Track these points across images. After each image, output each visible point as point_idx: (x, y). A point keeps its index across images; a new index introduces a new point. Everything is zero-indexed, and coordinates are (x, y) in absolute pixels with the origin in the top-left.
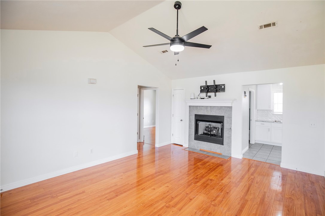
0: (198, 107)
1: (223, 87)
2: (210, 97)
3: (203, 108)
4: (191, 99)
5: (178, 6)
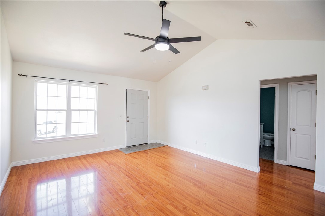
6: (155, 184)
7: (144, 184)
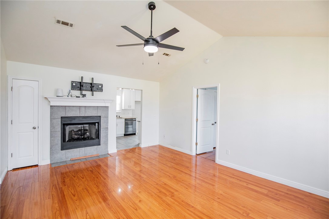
0: (67, 107)
1: (100, 86)
2: (84, 96)
3: (74, 108)
4: (57, 96)
5: (152, 7)
6: (153, 194)
7: (165, 194)
